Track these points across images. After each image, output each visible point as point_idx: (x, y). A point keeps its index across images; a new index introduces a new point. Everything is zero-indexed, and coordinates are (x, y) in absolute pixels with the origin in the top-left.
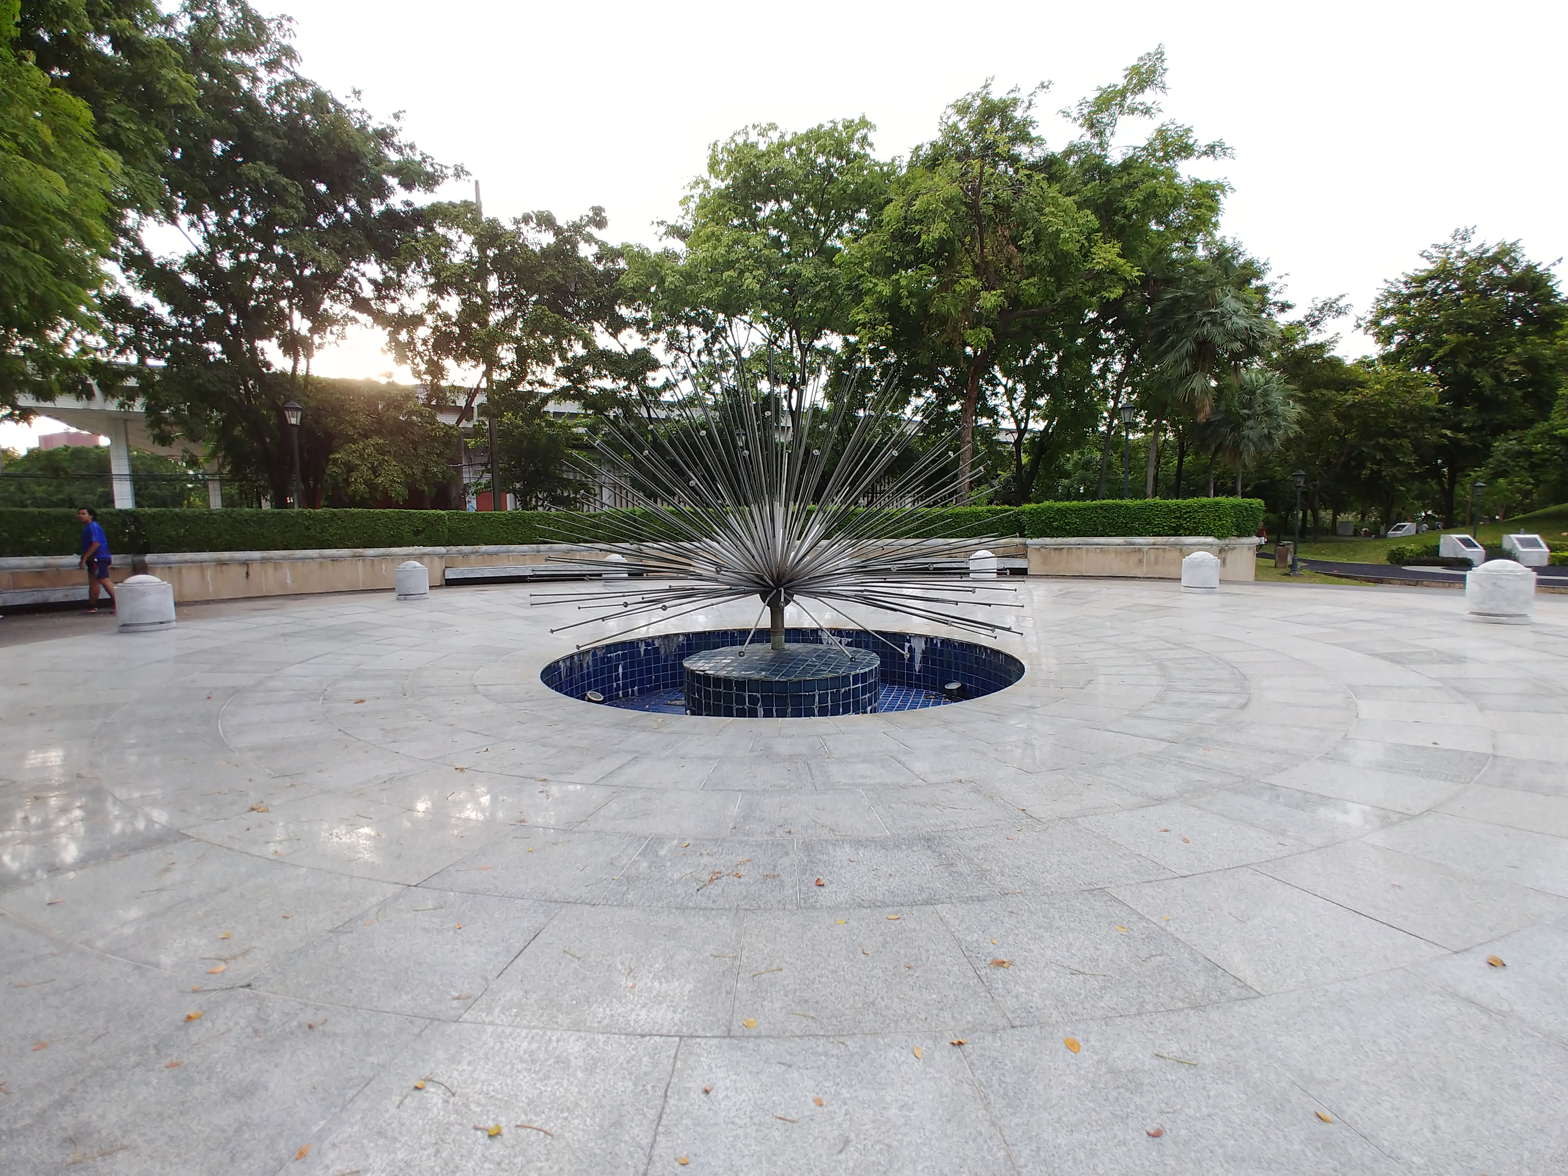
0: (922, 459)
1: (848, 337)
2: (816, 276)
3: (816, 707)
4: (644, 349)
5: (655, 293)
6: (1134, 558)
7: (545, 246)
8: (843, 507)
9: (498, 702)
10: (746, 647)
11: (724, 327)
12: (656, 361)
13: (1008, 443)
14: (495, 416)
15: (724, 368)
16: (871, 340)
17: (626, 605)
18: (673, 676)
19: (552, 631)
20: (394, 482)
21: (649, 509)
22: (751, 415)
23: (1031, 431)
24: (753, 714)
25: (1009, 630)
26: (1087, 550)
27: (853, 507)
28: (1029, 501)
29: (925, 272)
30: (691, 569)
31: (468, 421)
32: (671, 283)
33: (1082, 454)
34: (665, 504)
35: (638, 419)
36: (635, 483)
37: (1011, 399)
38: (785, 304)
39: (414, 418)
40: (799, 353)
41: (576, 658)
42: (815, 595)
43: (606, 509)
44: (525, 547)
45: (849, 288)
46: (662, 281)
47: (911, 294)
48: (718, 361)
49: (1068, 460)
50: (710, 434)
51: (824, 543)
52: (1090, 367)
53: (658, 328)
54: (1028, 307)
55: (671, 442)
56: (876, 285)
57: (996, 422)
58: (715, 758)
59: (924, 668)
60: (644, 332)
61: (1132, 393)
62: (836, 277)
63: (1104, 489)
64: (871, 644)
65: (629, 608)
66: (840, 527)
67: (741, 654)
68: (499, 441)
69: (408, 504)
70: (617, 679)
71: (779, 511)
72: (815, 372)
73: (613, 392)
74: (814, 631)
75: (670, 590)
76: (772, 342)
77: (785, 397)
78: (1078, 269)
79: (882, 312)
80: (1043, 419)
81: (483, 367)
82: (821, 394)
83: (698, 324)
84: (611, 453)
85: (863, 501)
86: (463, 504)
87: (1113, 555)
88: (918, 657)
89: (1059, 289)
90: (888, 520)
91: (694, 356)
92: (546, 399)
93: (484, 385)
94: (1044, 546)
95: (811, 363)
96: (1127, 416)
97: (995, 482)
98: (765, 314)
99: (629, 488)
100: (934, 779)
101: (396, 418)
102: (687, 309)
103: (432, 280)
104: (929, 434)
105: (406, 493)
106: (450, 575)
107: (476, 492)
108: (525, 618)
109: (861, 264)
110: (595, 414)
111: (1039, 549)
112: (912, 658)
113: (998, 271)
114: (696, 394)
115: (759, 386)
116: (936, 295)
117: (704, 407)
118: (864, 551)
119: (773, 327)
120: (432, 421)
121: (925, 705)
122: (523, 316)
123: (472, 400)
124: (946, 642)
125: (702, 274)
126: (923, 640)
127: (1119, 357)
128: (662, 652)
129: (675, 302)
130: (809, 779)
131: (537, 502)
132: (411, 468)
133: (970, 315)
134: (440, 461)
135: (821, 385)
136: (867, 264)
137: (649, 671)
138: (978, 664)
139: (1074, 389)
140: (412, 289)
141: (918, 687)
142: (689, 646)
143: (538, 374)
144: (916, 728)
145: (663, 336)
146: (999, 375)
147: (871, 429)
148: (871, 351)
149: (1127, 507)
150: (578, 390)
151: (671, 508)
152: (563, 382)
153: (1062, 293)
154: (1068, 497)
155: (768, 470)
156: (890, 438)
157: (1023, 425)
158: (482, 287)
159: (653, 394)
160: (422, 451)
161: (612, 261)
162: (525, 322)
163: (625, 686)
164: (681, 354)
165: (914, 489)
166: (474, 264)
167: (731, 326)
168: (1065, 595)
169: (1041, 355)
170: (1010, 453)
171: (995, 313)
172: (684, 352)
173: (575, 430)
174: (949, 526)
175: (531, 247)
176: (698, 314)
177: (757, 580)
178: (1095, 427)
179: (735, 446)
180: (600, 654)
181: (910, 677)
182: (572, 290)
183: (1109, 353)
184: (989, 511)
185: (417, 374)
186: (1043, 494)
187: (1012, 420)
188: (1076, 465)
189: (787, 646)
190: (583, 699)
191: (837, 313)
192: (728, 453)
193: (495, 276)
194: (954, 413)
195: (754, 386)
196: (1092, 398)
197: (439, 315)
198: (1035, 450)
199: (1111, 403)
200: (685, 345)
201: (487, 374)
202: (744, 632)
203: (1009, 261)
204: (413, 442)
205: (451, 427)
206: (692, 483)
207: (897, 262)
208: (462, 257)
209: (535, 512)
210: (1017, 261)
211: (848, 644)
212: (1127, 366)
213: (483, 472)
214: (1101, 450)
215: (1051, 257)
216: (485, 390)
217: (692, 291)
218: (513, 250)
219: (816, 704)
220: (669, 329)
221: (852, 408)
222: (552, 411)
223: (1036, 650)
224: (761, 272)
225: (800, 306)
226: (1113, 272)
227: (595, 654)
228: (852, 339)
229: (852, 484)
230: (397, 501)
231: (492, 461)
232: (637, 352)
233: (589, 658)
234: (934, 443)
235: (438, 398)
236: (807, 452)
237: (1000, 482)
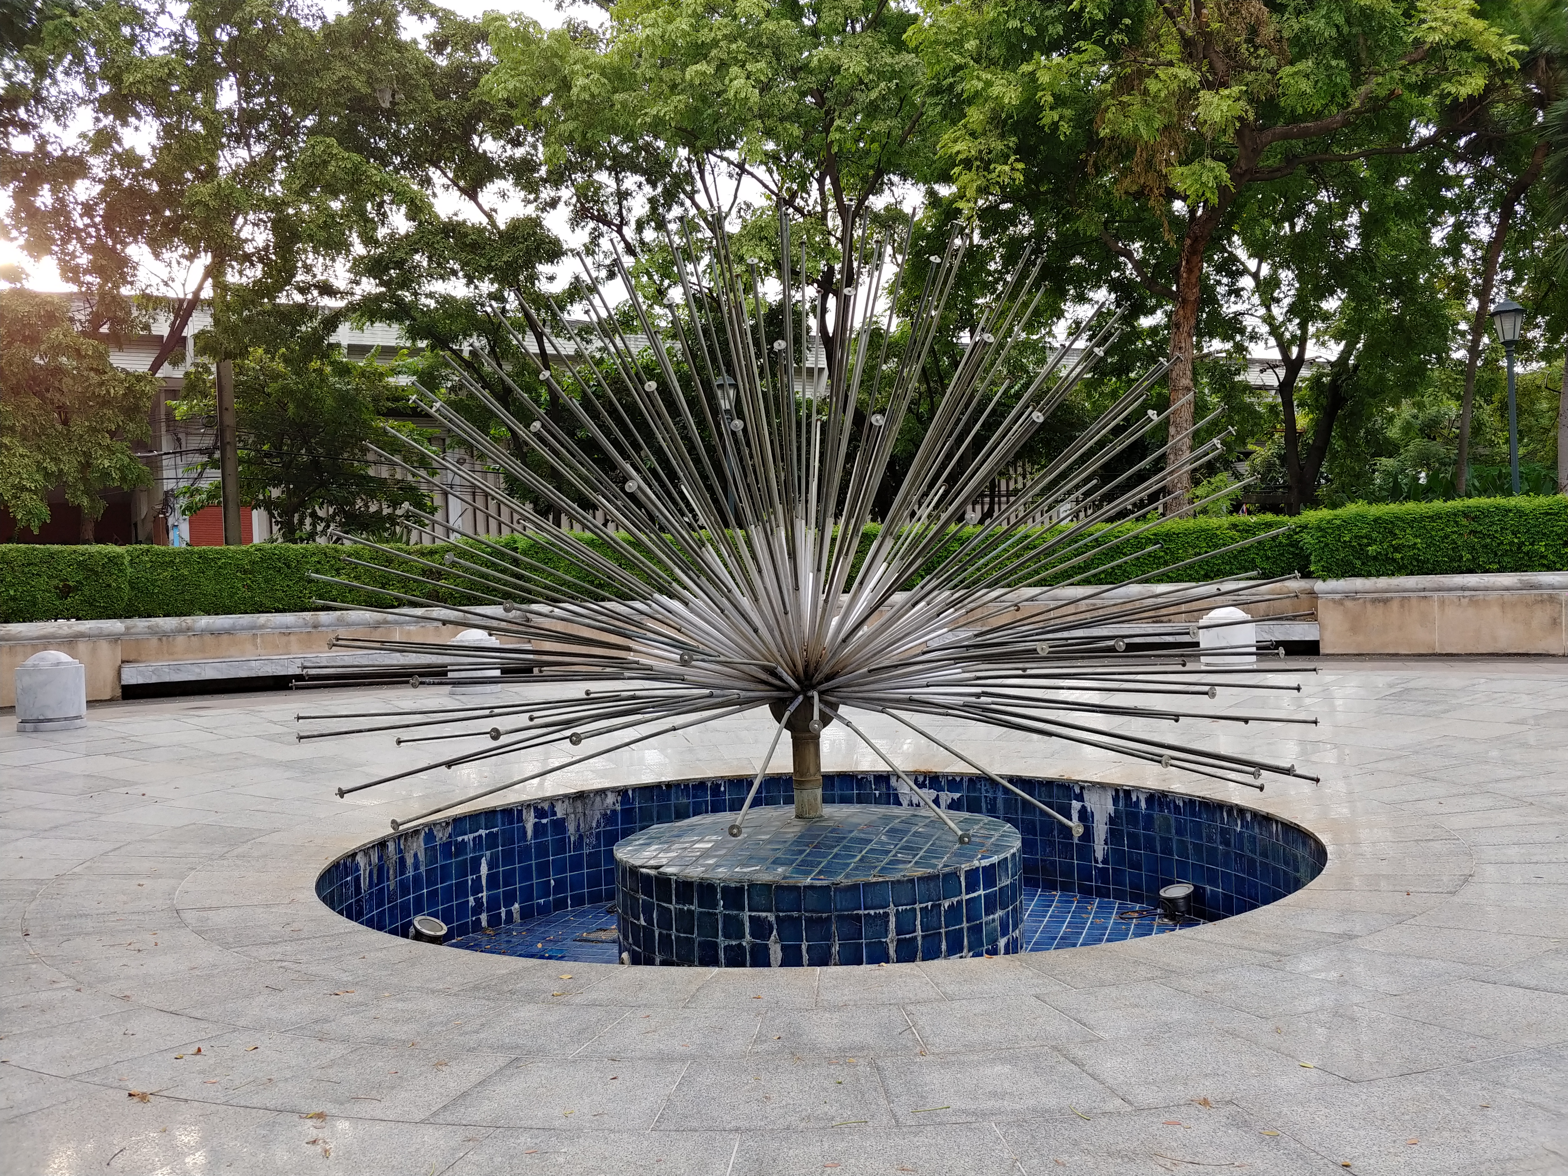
0: (1094, 427)
1: (936, 187)
2: (869, 71)
3: (891, 939)
4: (529, 219)
5: (550, 110)
6: (1542, 616)
7: (331, 19)
8: (934, 528)
9: (226, 946)
10: (746, 815)
11: (689, 174)
12: (556, 242)
13: (1264, 388)
14: (229, 355)
15: (689, 256)
16: (983, 191)
17: (496, 734)
18: (594, 880)
19: (342, 793)
20: (24, 489)
21: (542, 538)
22: (745, 347)
23: (1312, 362)
24: (761, 959)
25: (1288, 772)
26: (1442, 602)
27: (953, 528)
28: (1315, 504)
29: (1085, 57)
30: (631, 656)
31: (175, 364)
32: (584, 88)
33: (1420, 406)
34: (578, 526)
35: (519, 356)
36: (515, 487)
37: (1268, 301)
38: (809, 129)
39: (64, 359)
40: (839, 221)
41: (391, 846)
42: (881, 705)
43: (454, 538)
44: (289, 618)
45: (936, 91)
46: (565, 85)
47: (1060, 101)
48: (677, 240)
49: (1391, 419)
50: (664, 389)
51: (899, 597)
52: (1427, 235)
53: (557, 178)
54: (1294, 119)
55: (587, 404)
56: (988, 84)
57: (1240, 348)
58: (683, 1059)
59: (1115, 855)
60: (531, 187)
61: (1517, 280)
62: (910, 70)
63: (1468, 475)
64: (1000, 804)
65: (504, 740)
66: (928, 569)
67: (734, 831)
68: (236, 405)
69: (48, 535)
70: (478, 888)
71: (806, 536)
72: (873, 259)
73: (470, 305)
74: (882, 779)
75: (589, 699)
76: (785, 201)
77: (814, 309)
78: (1395, 40)
79: (1002, 136)
80: (1337, 338)
81: (205, 259)
82: (883, 303)
83: (635, 169)
84: (464, 427)
85: (973, 515)
86: (160, 532)
87: (1496, 610)
88: (1101, 830)
89: (1356, 83)
90: (1027, 548)
91: (629, 232)
92: (332, 321)
93: (207, 292)
94: (1351, 595)
95: (864, 240)
96: (1509, 328)
97: (1244, 467)
98: (770, 146)
99: (502, 496)
100: (1146, 1096)
101: (26, 362)
102: (615, 140)
103: (104, 89)
104: (1104, 374)
105: (45, 512)
106: (133, 676)
107: (189, 508)
108: (288, 765)
109: (958, 44)
110: (433, 348)
111: (1340, 602)
112: (1088, 835)
113: (1230, 52)
114: (635, 305)
115: (761, 289)
116: (1109, 101)
117: (652, 333)
118: (978, 614)
119: (786, 171)
120: (102, 368)
121: (1119, 935)
122: (287, 158)
123: (184, 323)
124: (1158, 799)
125: (645, 69)
126: (1110, 794)
127: (1483, 211)
128: (571, 828)
129: (591, 126)
130: (883, 1102)
131: (314, 525)
132: (56, 460)
133: (1180, 137)
134: (118, 445)
135: (883, 283)
136: (971, 45)
137: (543, 870)
138: (1227, 843)
139: (1396, 276)
140: (63, 107)
141: (1102, 893)
142: (628, 813)
143: (317, 270)
144: (1102, 985)
145: (566, 193)
146: (1241, 253)
147: (986, 371)
148: (983, 214)
149: (1520, 513)
150: (400, 302)
151: (588, 535)
152: (369, 286)
153: (1363, 89)
154: (1395, 493)
155: (781, 457)
156: (1026, 386)
157: (1295, 351)
158: (206, 102)
159: (548, 307)
160: (79, 425)
161: (466, 49)
162: (292, 168)
163: (493, 903)
164: (604, 229)
165: (1077, 487)
166: (189, 56)
167: (702, 172)
168: (1403, 694)
169: (1328, 213)
170: (1272, 408)
171: (1231, 131)
172: (609, 224)
173: (392, 380)
174: (1155, 560)
175: (303, 23)
176: (637, 149)
177: (764, 676)
178: (1442, 352)
179: (715, 410)
180: (441, 836)
181: (1085, 872)
182: (386, 105)
183: (1466, 203)
184: (1234, 526)
185: (71, 272)
186: (1343, 488)
187: (1272, 341)
188: (1407, 428)
189: (828, 810)
190: (405, 935)
191: (914, 141)
192: (701, 423)
193: (232, 79)
194: (1154, 331)
195: (750, 288)
196: (1434, 292)
197: (116, 155)
198: (1323, 401)
199: (1474, 304)
200: (611, 209)
201: (214, 272)
202: (741, 783)
203: (1253, 31)
204: (61, 408)
205: (139, 378)
206: (631, 487)
207: (1031, 40)
208: (167, 42)
209: (311, 546)
210: (1268, 31)
211: (954, 806)
212: (1502, 230)
213: (204, 466)
214: (1458, 397)
215: (1339, 18)
216: (210, 303)
217: (624, 105)
218: (268, 30)
219: (892, 934)
220: (579, 177)
221: (945, 331)
222: (345, 343)
223: (1345, 811)
224: (762, 65)
225: (840, 129)
226: (1463, 45)
227: (430, 837)
228: (944, 191)
229: (952, 480)
230: (27, 529)
231: (221, 443)
232: (516, 225)
233: (418, 846)
234: (1114, 394)
235: (115, 321)
236: (860, 419)
237: (1254, 470)
